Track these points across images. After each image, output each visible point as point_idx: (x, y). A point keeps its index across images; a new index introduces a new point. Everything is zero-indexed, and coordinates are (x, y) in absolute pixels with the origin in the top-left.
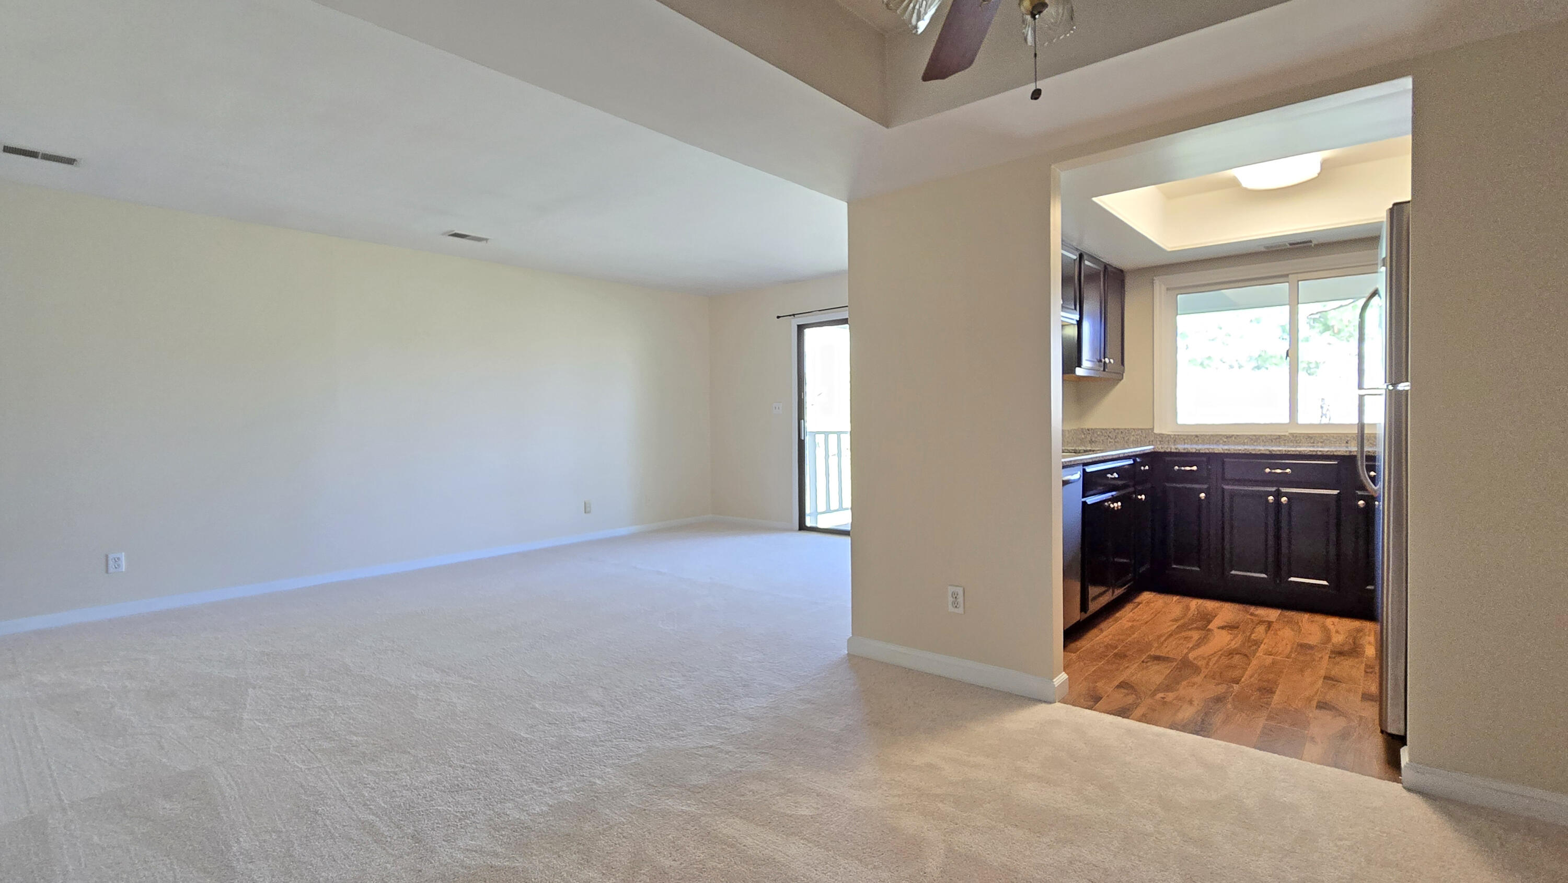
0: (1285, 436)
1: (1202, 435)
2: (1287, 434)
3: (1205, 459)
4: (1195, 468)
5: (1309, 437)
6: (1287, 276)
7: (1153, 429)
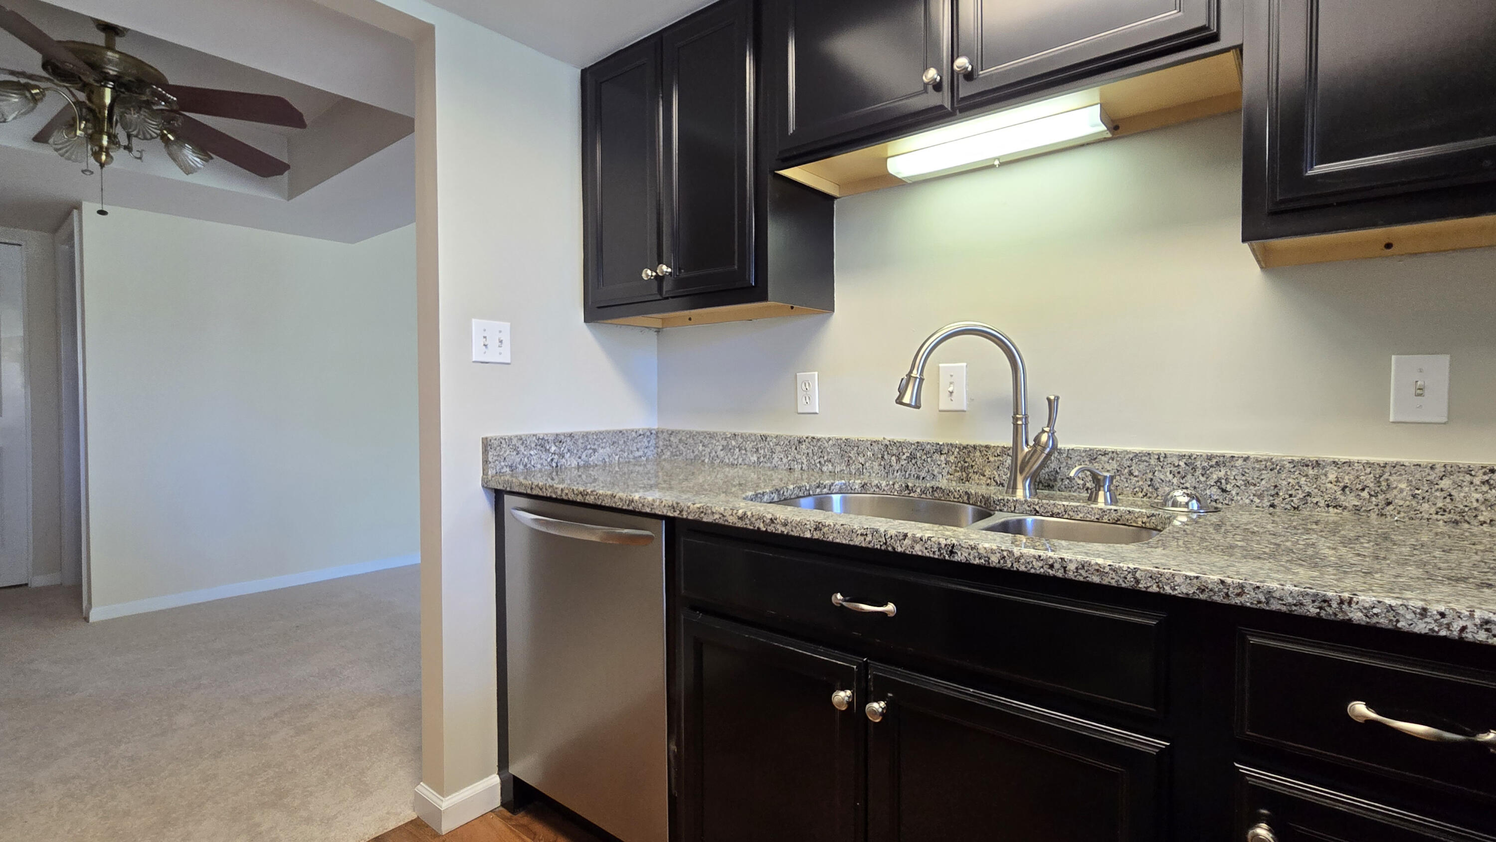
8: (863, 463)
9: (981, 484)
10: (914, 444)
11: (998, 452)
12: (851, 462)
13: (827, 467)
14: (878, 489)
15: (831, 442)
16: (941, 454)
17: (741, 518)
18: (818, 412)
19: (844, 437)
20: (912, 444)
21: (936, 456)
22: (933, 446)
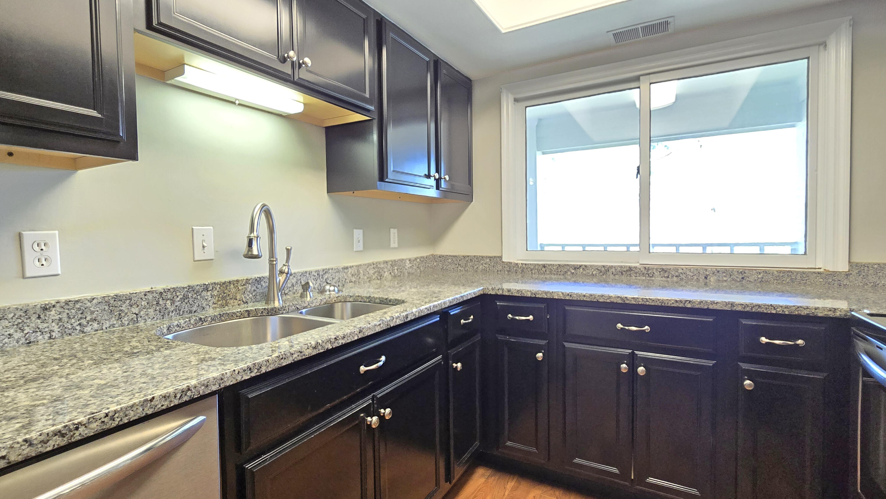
0: (636, 268)
1: (549, 265)
2: (637, 265)
3: (543, 306)
4: (531, 318)
5: (663, 269)
6: (637, 79)
7: (501, 257)
8: (137, 313)
9: (235, 305)
10: (186, 288)
11: (244, 283)
12: (123, 315)
13: (91, 327)
14: (179, 328)
15: (95, 301)
16: (208, 291)
17: (315, 348)
18: (60, 273)
19: (112, 293)
20: (184, 288)
21: (204, 293)
22: (201, 286)
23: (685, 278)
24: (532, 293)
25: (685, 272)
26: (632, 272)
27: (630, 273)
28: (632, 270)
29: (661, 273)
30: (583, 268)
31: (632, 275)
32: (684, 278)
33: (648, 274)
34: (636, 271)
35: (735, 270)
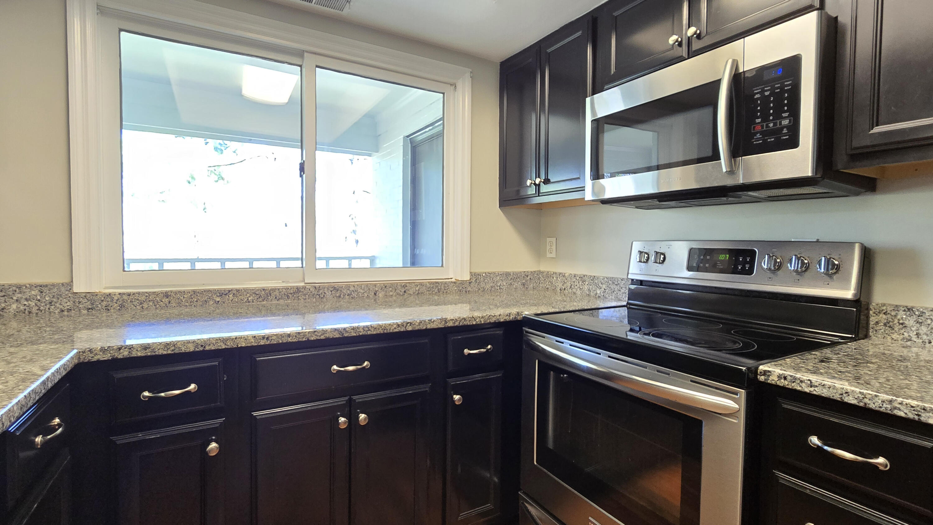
7: (70, 285)
23: (356, 297)
24: (196, 346)
25: (356, 289)
26: (300, 293)
27: (298, 295)
28: (300, 292)
29: (333, 292)
30: (234, 294)
31: (300, 297)
32: (355, 295)
33: (319, 295)
34: (305, 292)
35: (399, 284)
